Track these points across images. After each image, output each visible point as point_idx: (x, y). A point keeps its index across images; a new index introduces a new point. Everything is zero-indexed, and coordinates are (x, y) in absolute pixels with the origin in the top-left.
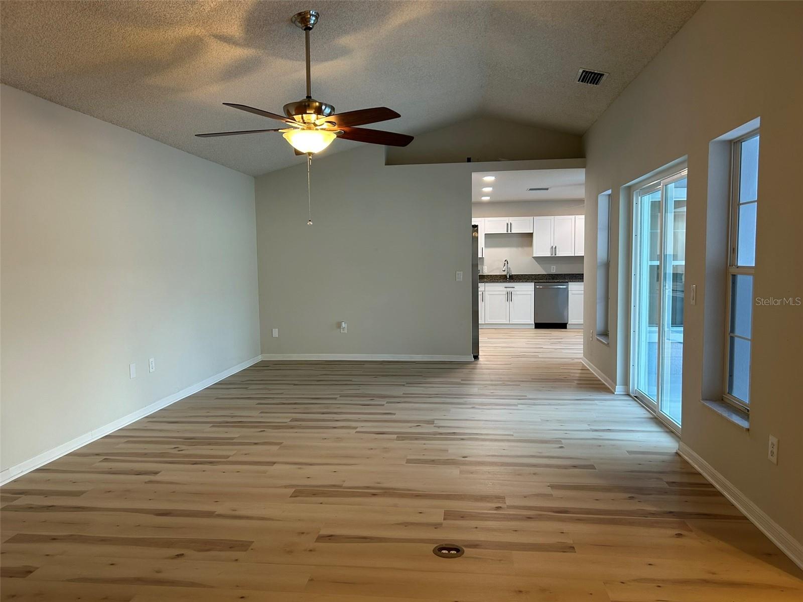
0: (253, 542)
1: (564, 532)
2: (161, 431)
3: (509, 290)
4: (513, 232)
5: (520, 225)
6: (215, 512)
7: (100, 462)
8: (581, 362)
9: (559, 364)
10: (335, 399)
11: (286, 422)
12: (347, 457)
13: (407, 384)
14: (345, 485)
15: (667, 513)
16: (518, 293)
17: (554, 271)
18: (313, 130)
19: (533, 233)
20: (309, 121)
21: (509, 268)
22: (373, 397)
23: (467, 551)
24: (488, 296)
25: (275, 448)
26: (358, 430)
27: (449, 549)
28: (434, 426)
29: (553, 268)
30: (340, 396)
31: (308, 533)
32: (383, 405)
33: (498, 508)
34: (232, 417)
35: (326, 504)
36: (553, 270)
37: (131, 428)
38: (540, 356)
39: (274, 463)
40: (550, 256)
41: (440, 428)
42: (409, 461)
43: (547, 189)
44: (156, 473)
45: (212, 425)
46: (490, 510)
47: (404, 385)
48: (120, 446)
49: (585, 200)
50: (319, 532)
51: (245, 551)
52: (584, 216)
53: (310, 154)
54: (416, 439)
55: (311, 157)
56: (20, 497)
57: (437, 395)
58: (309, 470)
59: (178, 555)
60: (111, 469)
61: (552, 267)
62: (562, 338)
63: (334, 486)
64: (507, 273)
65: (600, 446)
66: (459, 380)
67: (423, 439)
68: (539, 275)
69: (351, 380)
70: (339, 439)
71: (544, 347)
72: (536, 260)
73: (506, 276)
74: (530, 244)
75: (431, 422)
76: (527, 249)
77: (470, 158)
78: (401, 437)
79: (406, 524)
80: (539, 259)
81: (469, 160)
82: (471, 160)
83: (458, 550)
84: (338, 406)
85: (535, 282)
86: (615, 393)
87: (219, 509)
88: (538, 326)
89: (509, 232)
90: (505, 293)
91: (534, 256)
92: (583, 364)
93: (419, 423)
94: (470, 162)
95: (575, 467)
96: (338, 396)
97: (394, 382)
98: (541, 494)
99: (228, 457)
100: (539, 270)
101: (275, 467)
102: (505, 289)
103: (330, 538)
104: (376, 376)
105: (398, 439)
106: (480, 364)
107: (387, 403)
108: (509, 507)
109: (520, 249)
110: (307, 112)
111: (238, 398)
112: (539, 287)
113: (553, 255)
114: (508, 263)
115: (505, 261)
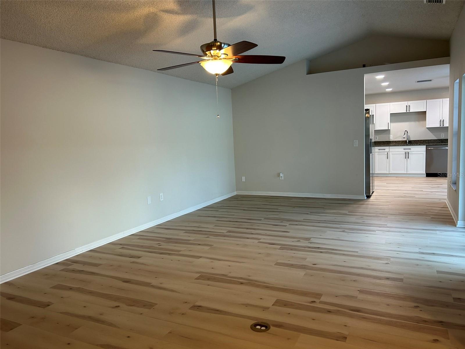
0: (157, 304)
1: (347, 325)
2: (158, 233)
3: (406, 151)
4: (411, 111)
5: (416, 106)
6: (151, 283)
7: (120, 248)
8: (445, 202)
9: (426, 203)
10: (260, 220)
11: (223, 233)
12: (242, 257)
13: (311, 213)
14: (230, 275)
15: (437, 322)
16: (413, 153)
17: (444, 137)
18: (217, 60)
19: (426, 112)
20: (214, 55)
21: (409, 136)
22: (282, 220)
23: (272, 328)
24: (392, 155)
25: (207, 248)
26: (261, 241)
27: (262, 326)
28: (309, 242)
29: (443, 135)
30: (265, 219)
31: (189, 303)
32: (285, 226)
33: (313, 302)
34: (198, 227)
35: (211, 286)
36: (442, 136)
37: (147, 231)
38: (416, 197)
39: (201, 257)
40: (439, 126)
41: (312, 244)
42: (278, 264)
43: (431, 80)
44: (139, 257)
45: (185, 231)
46: (306, 302)
47: (308, 214)
48: (134, 241)
49: (450, 87)
50: (195, 303)
51: (150, 309)
52: (449, 99)
53: (217, 75)
54: (292, 250)
55: (217, 77)
56: (73, 264)
57: (325, 222)
58: (216, 264)
59: (116, 306)
60: (121, 253)
61: (442, 134)
62: (442, 184)
63: (223, 275)
64: (407, 139)
65: (418, 265)
66: (347, 212)
67: (296, 250)
68: (431, 140)
69: (277, 209)
70: (245, 246)
71: (424, 190)
72: (428, 130)
73: (406, 141)
74: (425, 119)
75: (308, 239)
76: (422, 122)
77: (365, 65)
78: (284, 247)
79: (247, 305)
80: (431, 129)
81: (364, 66)
82: (366, 66)
83: (266, 327)
84: (258, 225)
85: (426, 145)
86: (457, 226)
87: (154, 282)
88: (428, 175)
89: (408, 112)
90: (404, 153)
91: (427, 127)
92: (446, 204)
93: (299, 239)
94: (365, 67)
95: (388, 279)
96: (263, 219)
97: (303, 211)
98: (348, 296)
99: (180, 251)
100: (431, 137)
101: (201, 260)
102: (404, 151)
103: (198, 308)
104: (294, 207)
105: (281, 249)
106: (369, 201)
107: (289, 225)
108: (321, 302)
109: (417, 123)
110: (213, 49)
111: (209, 216)
112: (430, 148)
113: (441, 126)
114: (407, 133)
115: (405, 131)
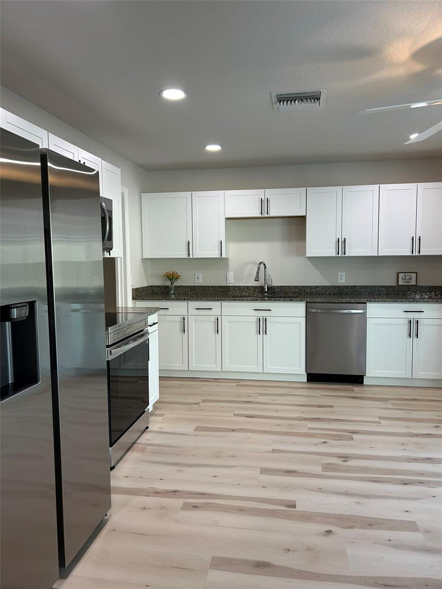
3: (262, 314)
4: (271, 215)
5: (283, 202)
16: (277, 320)
17: (344, 281)
19: (305, 217)
21: (268, 275)
24: (227, 324)
29: (342, 276)
36: (341, 279)
40: (334, 255)
61: (340, 274)
64: (265, 283)
72: (311, 262)
73: (262, 288)
76: (295, 245)
80: (319, 261)
85: (307, 302)
88: (312, 378)
89: (265, 215)
90: (254, 319)
91: (307, 256)
102: (257, 313)
112: (314, 311)
113: (340, 255)
114: (265, 267)
115: (260, 263)
